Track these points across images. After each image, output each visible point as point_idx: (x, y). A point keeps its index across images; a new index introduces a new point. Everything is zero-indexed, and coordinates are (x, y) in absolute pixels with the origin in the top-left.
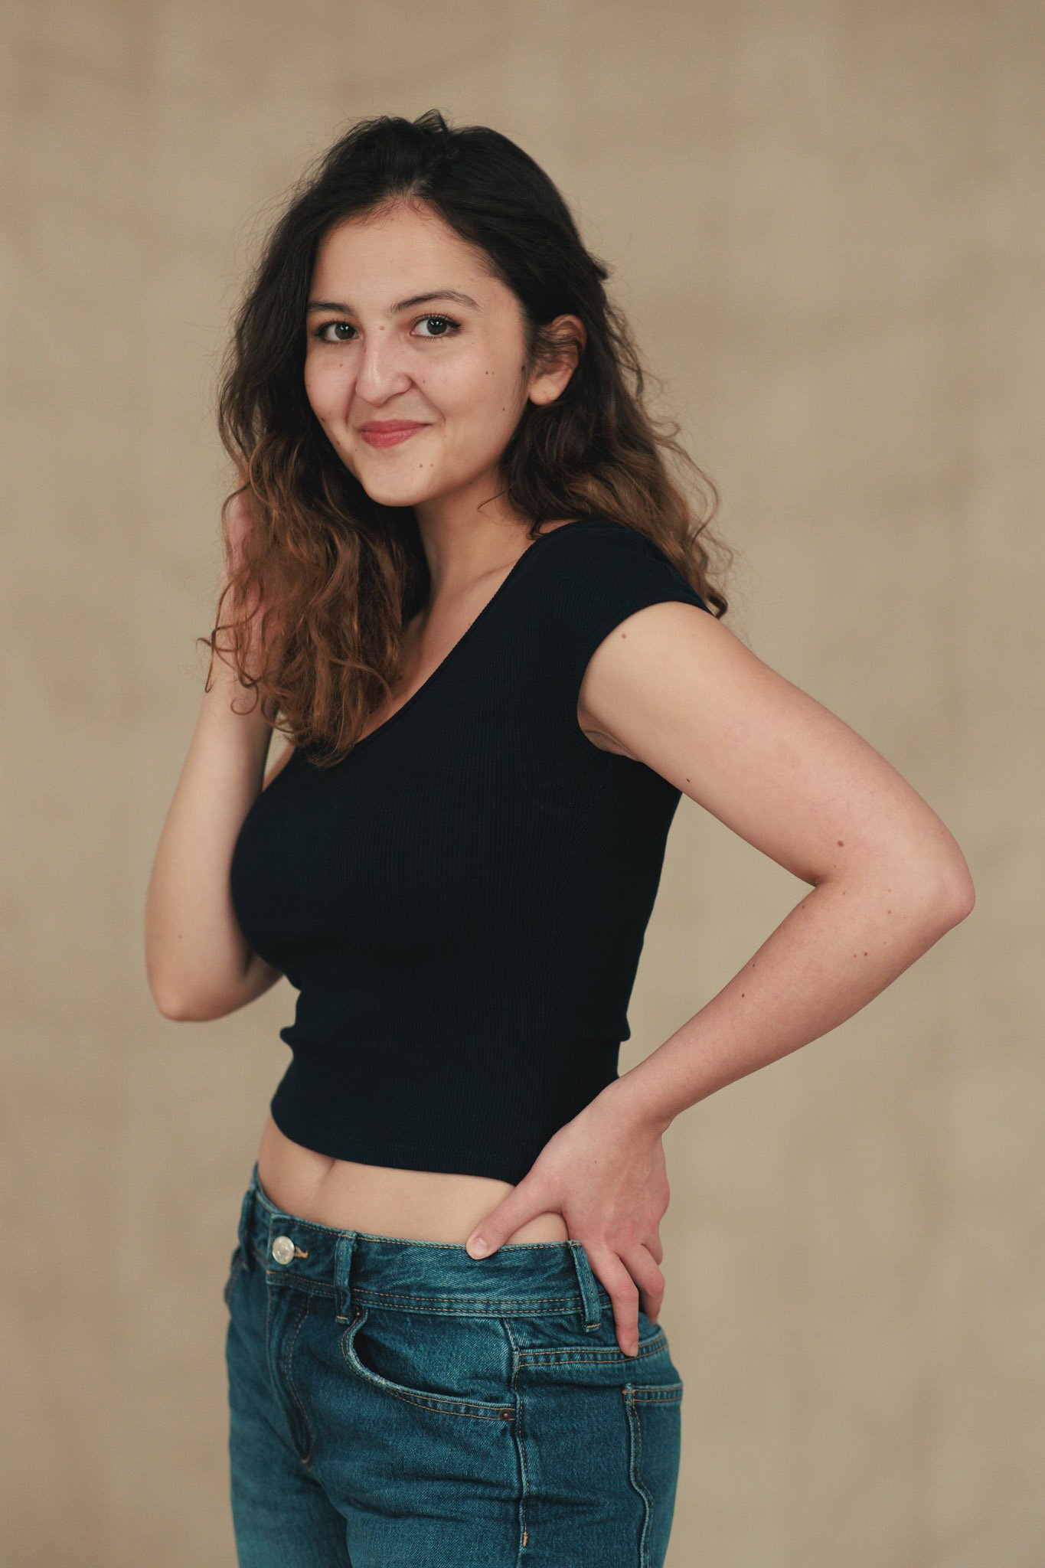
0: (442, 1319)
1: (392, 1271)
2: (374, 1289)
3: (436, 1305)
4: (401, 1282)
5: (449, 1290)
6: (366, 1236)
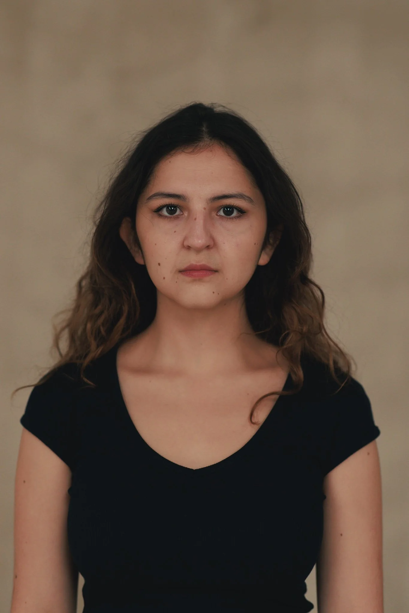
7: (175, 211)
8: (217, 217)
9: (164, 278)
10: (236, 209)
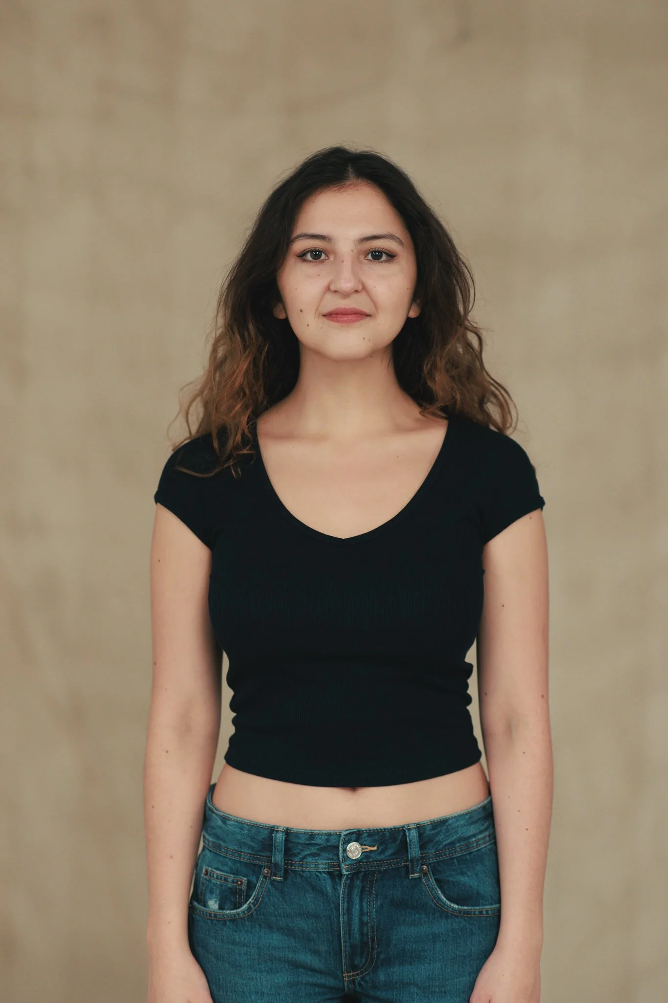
0: (475, 853)
1: (440, 837)
2: (433, 851)
3: (471, 846)
4: (448, 842)
5: (474, 835)
6: (421, 823)
7: (320, 256)
8: (365, 261)
9: (308, 325)
10: (385, 253)
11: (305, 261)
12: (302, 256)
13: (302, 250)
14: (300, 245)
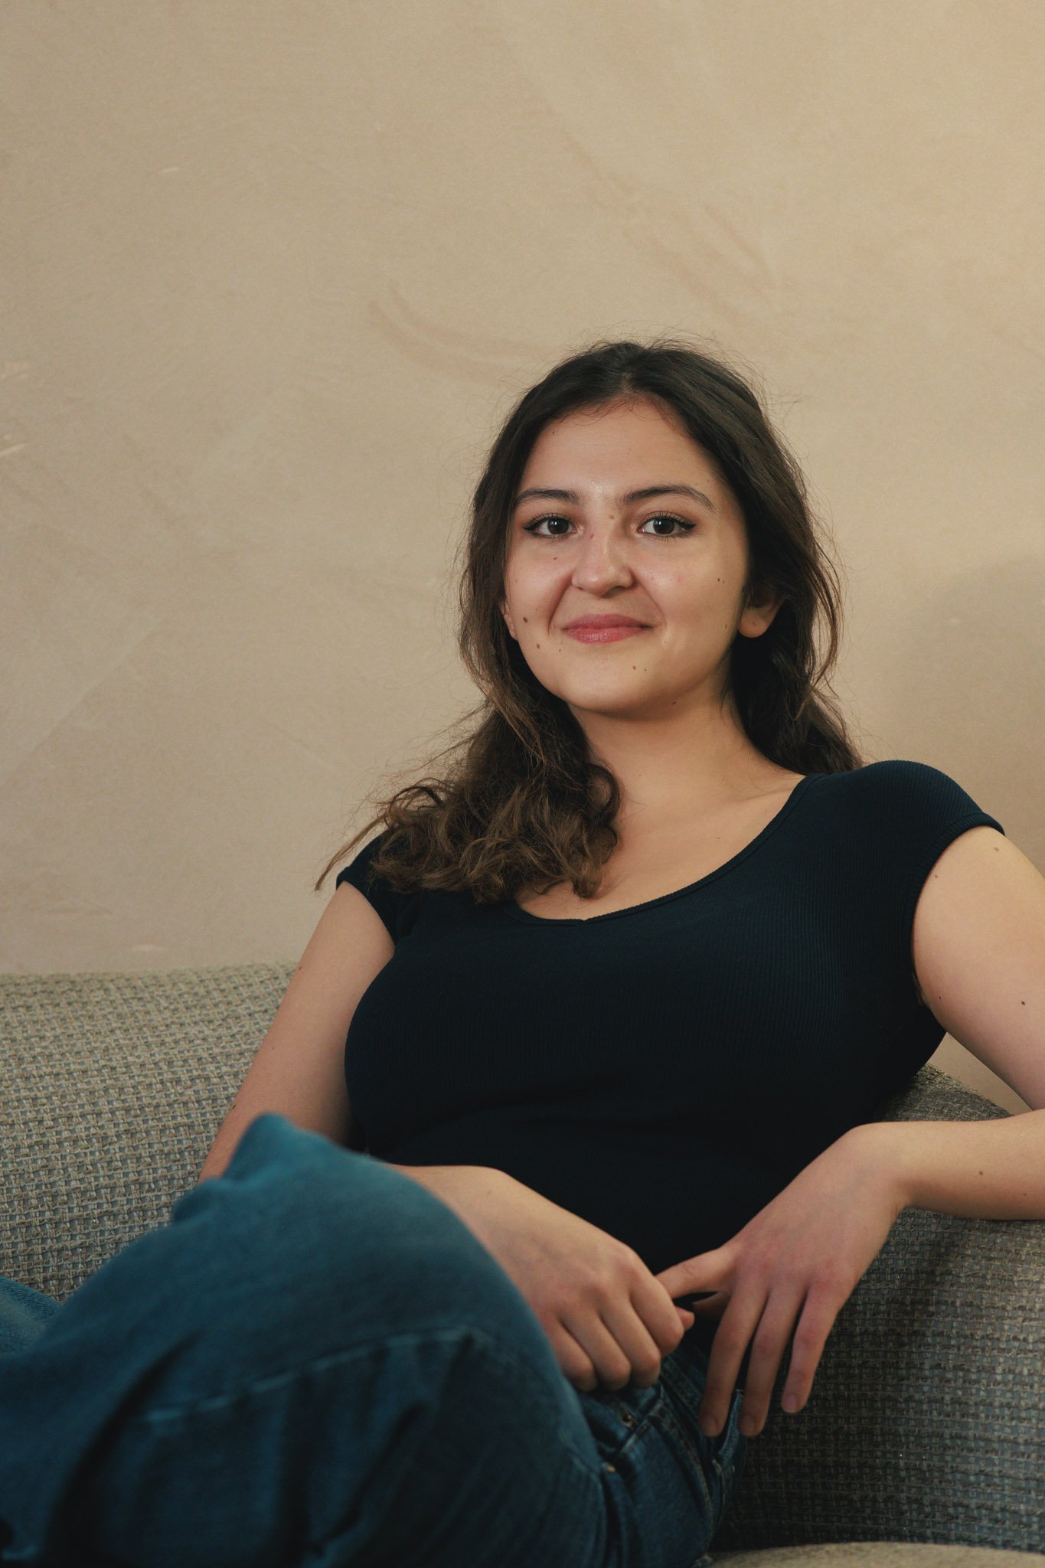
7: (564, 528)
8: (640, 535)
9: (538, 646)
10: (678, 522)
11: (537, 535)
12: (532, 527)
13: (531, 519)
14: (530, 509)
